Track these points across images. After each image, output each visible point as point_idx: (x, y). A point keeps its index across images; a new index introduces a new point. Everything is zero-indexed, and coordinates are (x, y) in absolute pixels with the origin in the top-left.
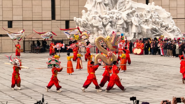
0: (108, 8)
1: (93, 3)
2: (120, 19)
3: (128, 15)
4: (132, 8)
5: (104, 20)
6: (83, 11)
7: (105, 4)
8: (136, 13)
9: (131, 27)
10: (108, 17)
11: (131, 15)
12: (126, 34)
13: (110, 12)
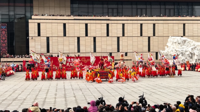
0: (180, 45)
1: (172, 43)
2: (188, 51)
3: (192, 49)
4: (194, 45)
5: (178, 52)
6: (166, 47)
7: (178, 43)
8: (197, 48)
9: (194, 56)
10: (180, 50)
11: (194, 49)
12: (191, 60)
13: (182, 47)
